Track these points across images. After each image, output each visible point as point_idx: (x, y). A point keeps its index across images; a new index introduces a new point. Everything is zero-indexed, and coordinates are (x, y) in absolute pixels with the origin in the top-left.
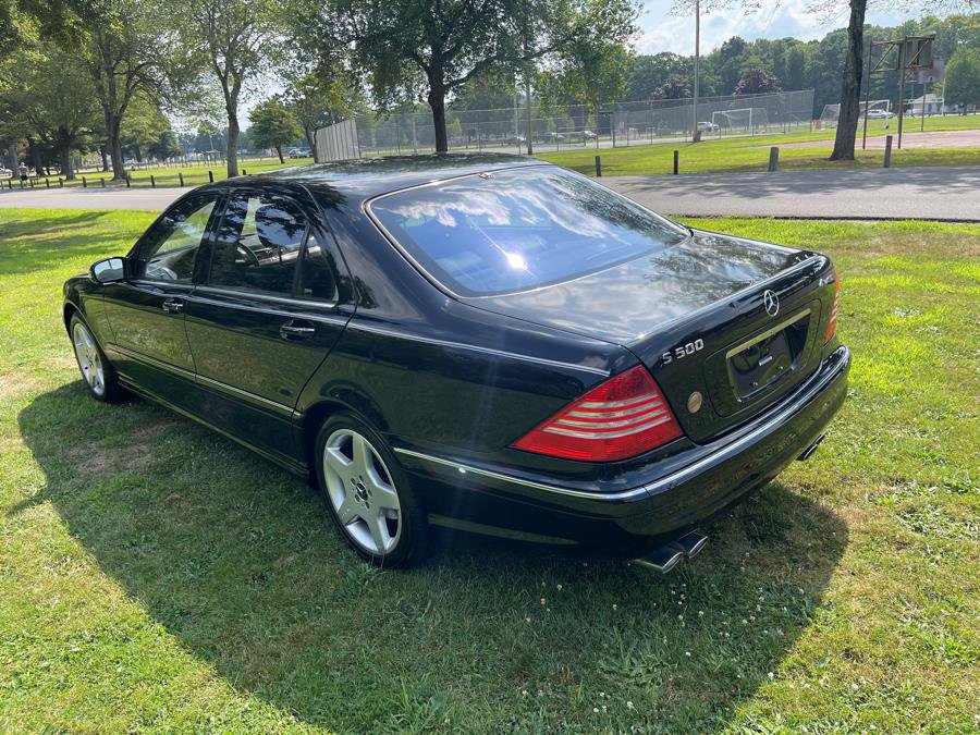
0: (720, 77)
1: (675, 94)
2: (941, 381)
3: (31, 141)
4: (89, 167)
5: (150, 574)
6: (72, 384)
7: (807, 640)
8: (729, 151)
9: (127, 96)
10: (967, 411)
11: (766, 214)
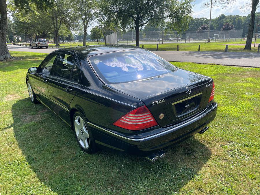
0: (218, 25)
1: (204, 29)
2: (252, 114)
3: (36, 35)
4: (51, 42)
5: (30, 149)
6: (28, 98)
7: (190, 184)
8: (217, 45)
9: (60, 25)
10: (257, 123)
11: (219, 63)
